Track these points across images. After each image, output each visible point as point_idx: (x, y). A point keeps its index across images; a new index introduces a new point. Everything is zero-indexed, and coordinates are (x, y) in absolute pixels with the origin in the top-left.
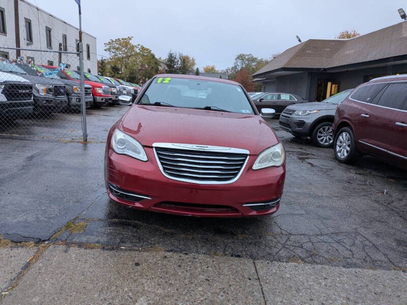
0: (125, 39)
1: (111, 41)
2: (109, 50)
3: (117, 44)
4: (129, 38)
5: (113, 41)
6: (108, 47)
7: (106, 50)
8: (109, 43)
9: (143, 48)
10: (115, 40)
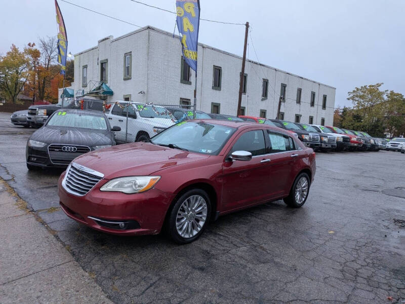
0: (373, 86)
1: (356, 90)
2: (353, 98)
3: (362, 92)
4: (377, 84)
5: (358, 89)
6: (352, 95)
7: (348, 99)
8: (354, 91)
9: (392, 93)
10: (360, 88)
